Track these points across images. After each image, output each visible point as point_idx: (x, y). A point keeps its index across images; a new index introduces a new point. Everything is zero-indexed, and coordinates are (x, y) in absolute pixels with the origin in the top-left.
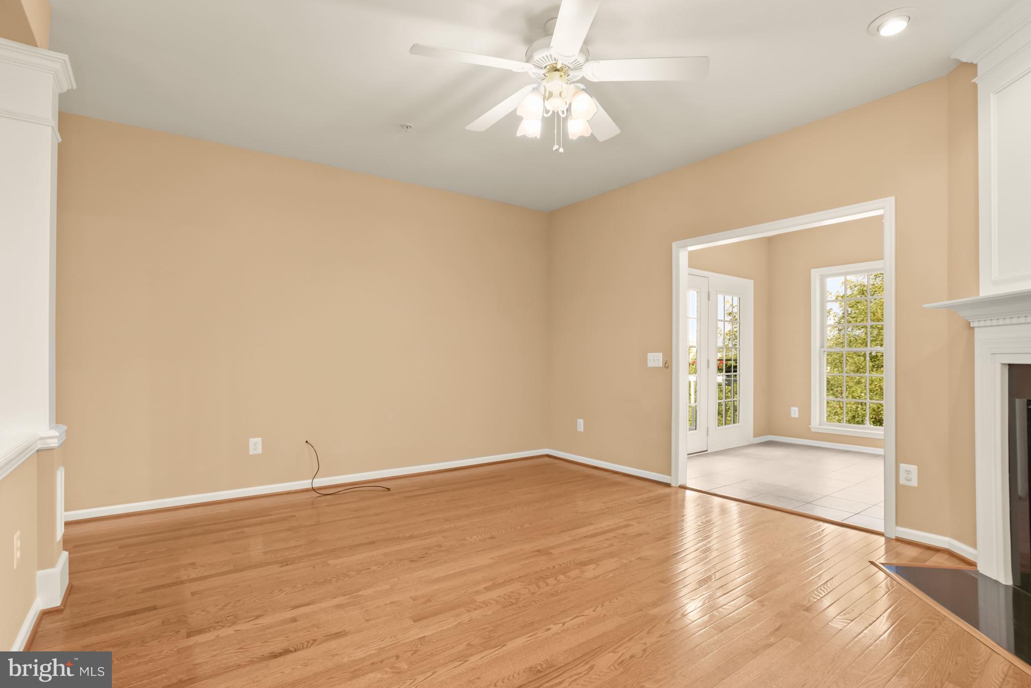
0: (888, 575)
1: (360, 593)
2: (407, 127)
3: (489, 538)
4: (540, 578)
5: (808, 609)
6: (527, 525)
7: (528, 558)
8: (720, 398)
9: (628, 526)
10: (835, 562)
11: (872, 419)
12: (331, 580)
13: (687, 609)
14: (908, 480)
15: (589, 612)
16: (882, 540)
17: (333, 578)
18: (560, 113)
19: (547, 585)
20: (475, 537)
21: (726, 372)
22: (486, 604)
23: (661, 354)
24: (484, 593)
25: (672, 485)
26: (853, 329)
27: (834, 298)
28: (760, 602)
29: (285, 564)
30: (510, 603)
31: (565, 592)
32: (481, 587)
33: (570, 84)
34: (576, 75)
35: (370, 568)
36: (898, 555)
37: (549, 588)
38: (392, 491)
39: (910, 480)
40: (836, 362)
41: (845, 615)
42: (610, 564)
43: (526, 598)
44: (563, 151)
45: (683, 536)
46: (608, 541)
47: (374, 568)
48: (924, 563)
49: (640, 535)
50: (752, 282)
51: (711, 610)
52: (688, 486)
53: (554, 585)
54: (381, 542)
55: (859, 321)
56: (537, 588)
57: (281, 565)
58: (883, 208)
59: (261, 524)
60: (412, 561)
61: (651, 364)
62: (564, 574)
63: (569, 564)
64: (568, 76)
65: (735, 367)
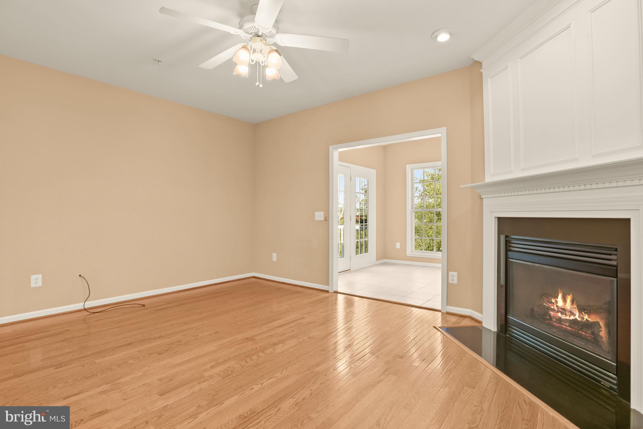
0: (442, 333)
1: (119, 381)
2: (159, 61)
3: (214, 333)
4: (247, 356)
5: (401, 357)
6: (240, 323)
7: (240, 343)
8: (357, 238)
9: (303, 318)
10: (416, 328)
11: (437, 248)
12: (97, 374)
13: (337, 365)
14: (453, 281)
15: (278, 375)
16: (440, 314)
17: (98, 372)
18: (261, 63)
19: (252, 360)
20: (205, 333)
21: (361, 223)
22: (211, 377)
23: (323, 212)
24: (210, 370)
25: (330, 291)
26: (428, 199)
27: (419, 181)
28: (377, 356)
29: (59, 366)
30: (227, 375)
31: (263, 363)
32: (208, 366)
33: (267, 45)
34: (271, 41)
35: (128, 362)
36: (447, 321)
37: (253, 362)
38: (146, 307)
39: (453, 280)
40: (420, 217)
41: (420, 358)
42: (291, 343)
43: (237, 370)
44: (262, 86)
45: (336, 321)
46: (290, 329)
47: (131, 361)
48: (459, 324)
49: (310, 323)
50: (375, 171)
51: (350, 365)
52: (339, 291)
53: (256, 360)
54: (137, 343)
55: (431, 194)
56: (245, 363)
57: (55, 367)
58: (441, 133)
59: (39, 339)
60: (160, 354)
61: (317, 219)
62: (263, 352)
63: (266, 345)
64: (265, 41)
65: (366, 220)
